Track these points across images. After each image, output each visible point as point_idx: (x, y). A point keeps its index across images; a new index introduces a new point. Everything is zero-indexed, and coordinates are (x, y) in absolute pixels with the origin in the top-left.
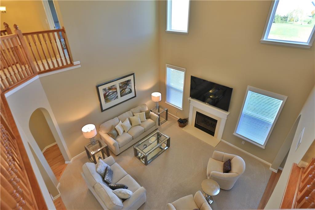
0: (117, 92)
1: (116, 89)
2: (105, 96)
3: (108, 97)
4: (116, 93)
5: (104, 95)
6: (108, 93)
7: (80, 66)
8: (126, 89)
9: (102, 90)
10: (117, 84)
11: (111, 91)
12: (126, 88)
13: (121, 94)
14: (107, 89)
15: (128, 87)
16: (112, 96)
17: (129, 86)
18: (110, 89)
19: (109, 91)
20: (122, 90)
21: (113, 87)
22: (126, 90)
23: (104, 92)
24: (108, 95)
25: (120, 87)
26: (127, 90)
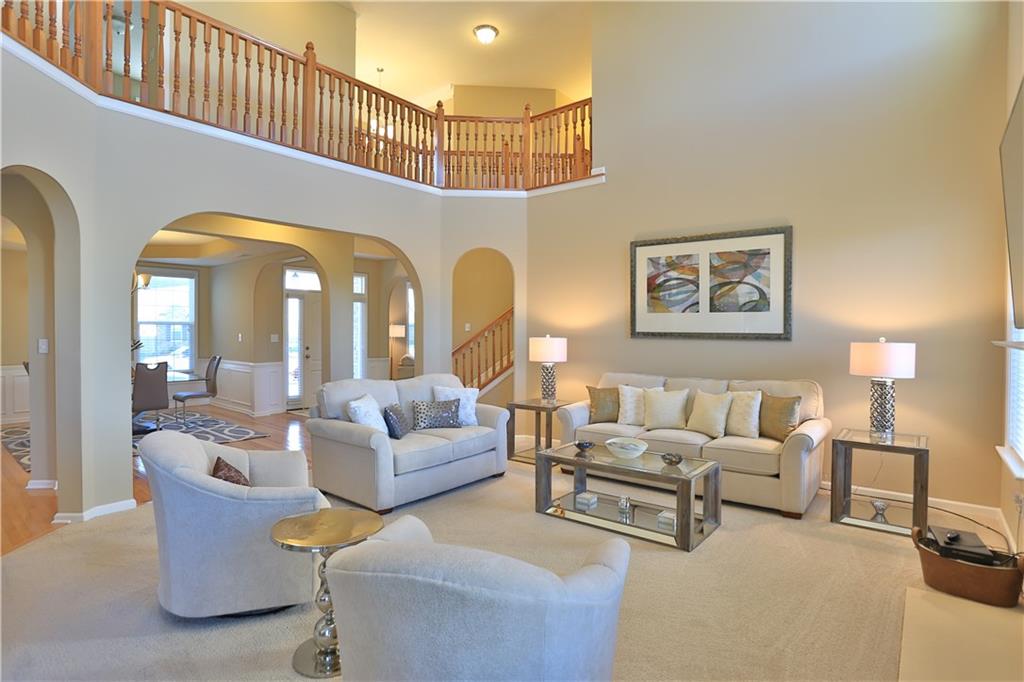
0: (698, 287)
1: (696, 271)
2: (653, 286)
3: (661, 294)
4: (692, 287)
5: (648, 279)
6: (661, 279)
7: (604, 180)
8: (741, 286)
9: (646, 260)
10: (703, 254)
11: (673, 274)
12: (739, 282)
13: (711, 299)
14: (662, 261)
15: (749, 279)
16: (677, 294)
17: (758, 277)
18: (672, 264)
19: (669, 274)
20: (721, 285)
21: (685, 263)
22: (742, 289)
23: (653, 269)
24: (660, 285)
25: (713, 270)
26: (744, 293)
